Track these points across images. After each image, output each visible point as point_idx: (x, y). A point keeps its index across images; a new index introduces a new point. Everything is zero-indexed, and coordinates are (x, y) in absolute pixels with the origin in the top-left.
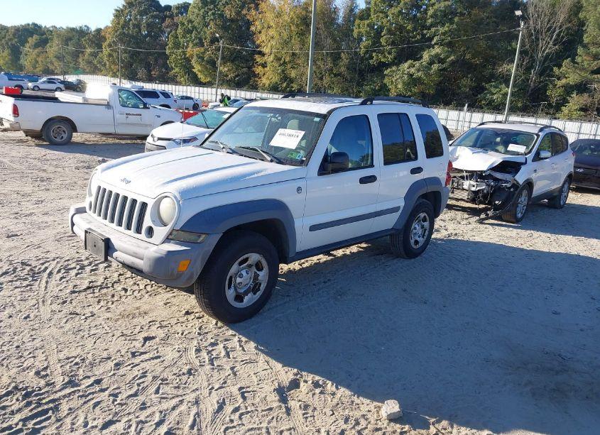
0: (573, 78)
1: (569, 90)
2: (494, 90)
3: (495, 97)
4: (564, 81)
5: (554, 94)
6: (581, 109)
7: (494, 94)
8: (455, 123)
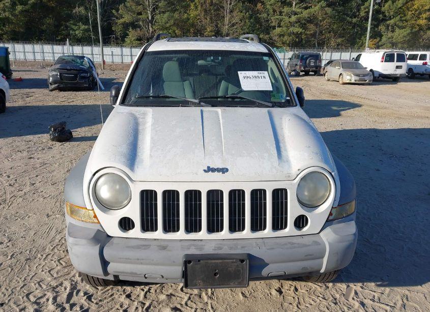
0: (127, 18)
1: (126, 26)
2: (75, 28)
3: (77, 32)
4: (122, 21)
5: (117, 29)
6: (138, 40)
7: (75, 31)
8: (51, 55)
